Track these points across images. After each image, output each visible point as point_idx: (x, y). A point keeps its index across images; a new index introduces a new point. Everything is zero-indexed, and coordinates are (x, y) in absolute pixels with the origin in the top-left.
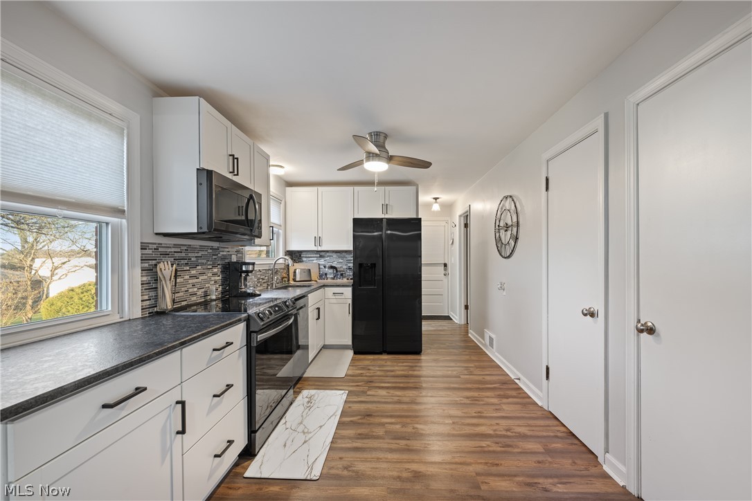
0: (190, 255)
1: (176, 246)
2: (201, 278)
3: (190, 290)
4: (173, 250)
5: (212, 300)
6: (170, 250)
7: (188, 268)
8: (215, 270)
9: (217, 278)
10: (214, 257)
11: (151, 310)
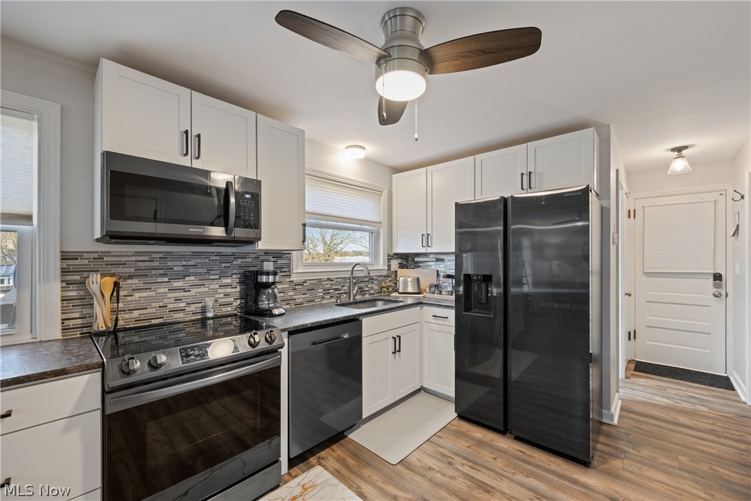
0: (169, 264)
1: (137, 254)
2: (194, 291)
3: (171, 306)
4: (134, 258)
5: (209, 319)
6: (127, 259)
7: (166, 279)
8: (228, 281)
9: (229, 290)
10: (223, 265)
11: (85, 330)
